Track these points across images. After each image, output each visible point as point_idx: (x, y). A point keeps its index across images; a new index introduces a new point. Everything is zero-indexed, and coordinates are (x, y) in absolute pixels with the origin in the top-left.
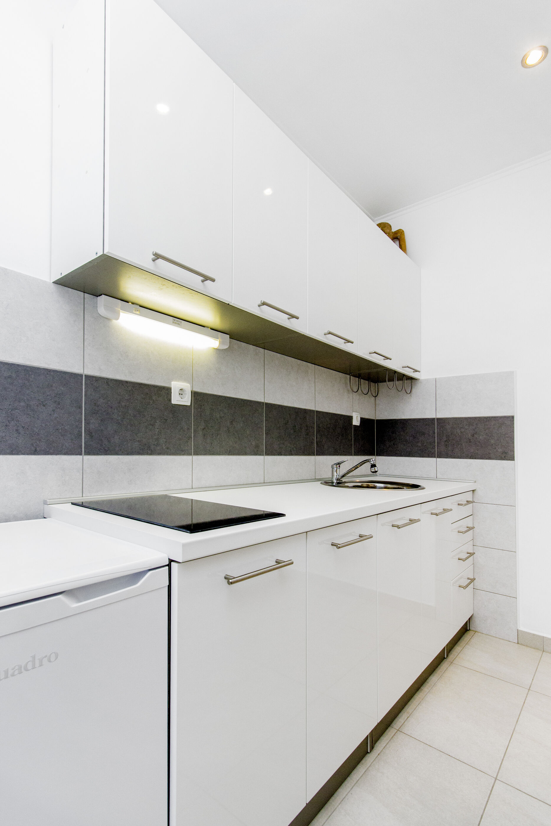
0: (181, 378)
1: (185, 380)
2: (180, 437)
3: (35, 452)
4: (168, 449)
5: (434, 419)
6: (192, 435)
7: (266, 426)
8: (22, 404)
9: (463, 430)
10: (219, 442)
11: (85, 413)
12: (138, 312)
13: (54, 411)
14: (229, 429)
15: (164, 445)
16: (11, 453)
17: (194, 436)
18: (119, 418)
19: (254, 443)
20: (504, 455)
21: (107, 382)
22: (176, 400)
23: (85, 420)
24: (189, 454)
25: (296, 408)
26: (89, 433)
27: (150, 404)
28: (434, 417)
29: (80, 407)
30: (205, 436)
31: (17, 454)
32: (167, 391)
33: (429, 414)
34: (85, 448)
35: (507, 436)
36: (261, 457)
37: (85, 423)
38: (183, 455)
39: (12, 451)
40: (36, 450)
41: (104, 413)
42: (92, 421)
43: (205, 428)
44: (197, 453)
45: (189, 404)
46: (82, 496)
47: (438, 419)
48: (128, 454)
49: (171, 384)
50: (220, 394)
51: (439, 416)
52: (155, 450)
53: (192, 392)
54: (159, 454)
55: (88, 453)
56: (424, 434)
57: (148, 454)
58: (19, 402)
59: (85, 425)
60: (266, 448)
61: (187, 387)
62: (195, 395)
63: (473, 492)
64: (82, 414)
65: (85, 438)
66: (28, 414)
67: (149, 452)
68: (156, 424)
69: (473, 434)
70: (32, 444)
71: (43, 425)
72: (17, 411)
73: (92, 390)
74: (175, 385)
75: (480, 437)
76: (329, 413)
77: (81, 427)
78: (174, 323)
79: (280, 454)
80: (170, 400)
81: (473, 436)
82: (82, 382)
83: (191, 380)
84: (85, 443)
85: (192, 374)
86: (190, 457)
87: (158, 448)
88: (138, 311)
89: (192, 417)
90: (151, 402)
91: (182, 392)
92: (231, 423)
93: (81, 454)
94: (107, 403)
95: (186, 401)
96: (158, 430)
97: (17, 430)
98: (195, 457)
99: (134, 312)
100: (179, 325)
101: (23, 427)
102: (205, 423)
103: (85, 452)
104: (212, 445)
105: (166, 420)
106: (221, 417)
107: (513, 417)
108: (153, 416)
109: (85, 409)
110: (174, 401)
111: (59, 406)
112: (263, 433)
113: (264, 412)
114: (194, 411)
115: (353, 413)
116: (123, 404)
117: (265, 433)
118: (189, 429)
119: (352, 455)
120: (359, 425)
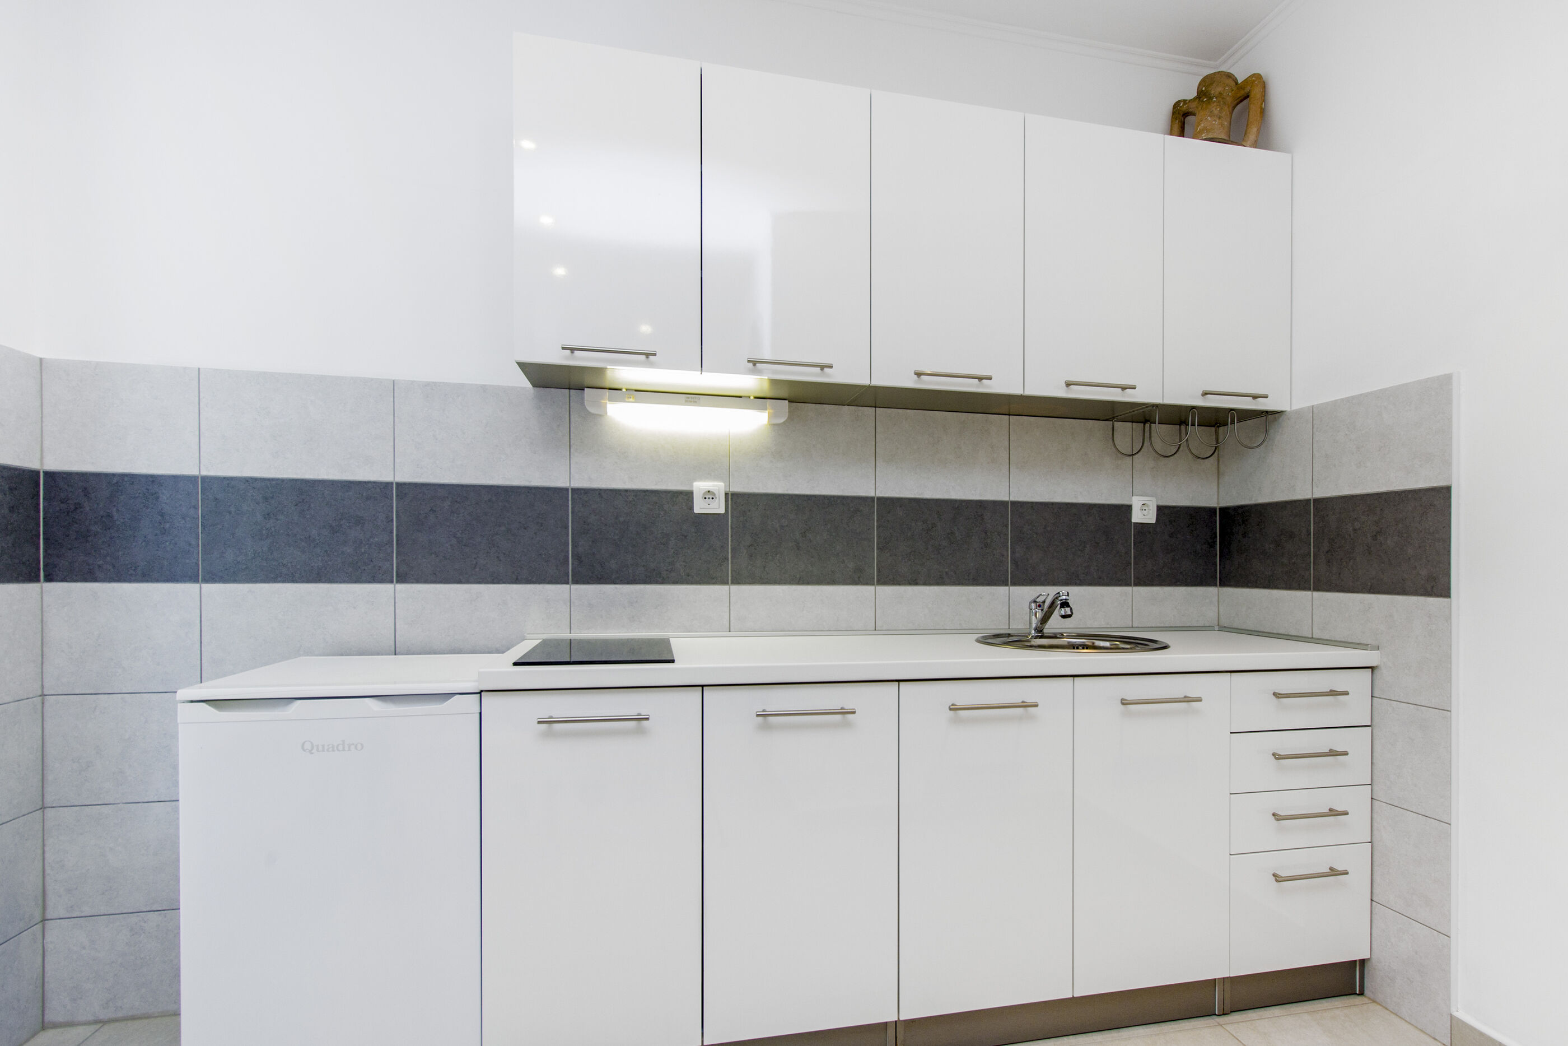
0: (710, 476)
1: (717, 479)
2: (708, 559)
3: (517, 581)
4: (688, 576)
5: (1308, 501)
6: (728, 556)
7: (879, 537)
8: (503, 528)
9: (1357, 525)
10: (778, 564)
11: (572, 534)
12: (631, 400)
13: (535, 533)
14: (798, 544)
15: (682, 571)
17: (731, 557)
18: (616, 537)
19: (851, 565)
20: (1432, 584)
21: (599, 494)
22: (700, 507)
23: (572, 541)
24: (724, 582)
25: (956, 501)
26: (577, 557)
27: (660, 516)
28: (1308, 496)
29: (567, 528)
30: (751, 556)
31: (498, 583)
32: (688, 496)
33: (1302, 492)
34: (572, 575)
35: (1437, 536)
36: (869, 588)
37: (573, 545)
38: (714, 583)
39: (493, 580)
40: (517, 579)
41: (596, 533)
42: (580, 544)
43: (751, 545)
44: (737, 581)
45: (722, 511)
46: (570, 632)
47: (1316, 501)
48: (629, 583)
49: (692, 486)
50: (780, 491)
51: (1319, 494)
52: (668, 577)
53: (726, 494)
54: (676, 582)
55: (576, 582)
56: (1291, 536)
57: (657, 583)
58: (500, 526)
59: (572, 548)
60: (879, 571)
61: (718, 487)
62: (733, 498)
63: (1372, 672)
64: (568, 535)
65: (573, 564)
66: (509, 539)
67: (660, 580)
68: (670, 542)
69: (1375, 534)
70: (513, 572)
71: (525, 550)
72: (497, 536)
73: (581, 505)
74: (700, 487)
75: (1388, 542)
76: (1053, 504)
77: (568, 551)
78: (687, 403)
79: (914, 582)
80: (692, 508)
81: (1375, 538)
82: (568, 497)
83: (728, 476)
84: (572, 570)
85: (728, 469)
86: (724, 588)
87: (673, 575)
88: (630, 398)
89: (728, 529)
90: (662, 513)
91: (710, 495)
92: (804, 534)
93: (567, 583)
94: (601, 520)
95: (718, 507)
96: (672, 551)
97: (498, 557)
98: (735, 588)
99: (627, 400)
100: (695, 403)
101: (504, 554)
102: (752, 538)
103: (573, 580)
104: (766, 569)
105: (686, 537)
106: (782, 527)
107: (1448, 489)
108: (665, 532)
109: (572, 529)
110: (697, 510)
111: (542, 528)
112: (873, 549)
113: (875, 514)
114: (732, 520)
115: (1133, 497)
116: (622, 519)
117: (878, 548)
118: (724, 547)
119: (1127, 584)
120: (1153, 521)
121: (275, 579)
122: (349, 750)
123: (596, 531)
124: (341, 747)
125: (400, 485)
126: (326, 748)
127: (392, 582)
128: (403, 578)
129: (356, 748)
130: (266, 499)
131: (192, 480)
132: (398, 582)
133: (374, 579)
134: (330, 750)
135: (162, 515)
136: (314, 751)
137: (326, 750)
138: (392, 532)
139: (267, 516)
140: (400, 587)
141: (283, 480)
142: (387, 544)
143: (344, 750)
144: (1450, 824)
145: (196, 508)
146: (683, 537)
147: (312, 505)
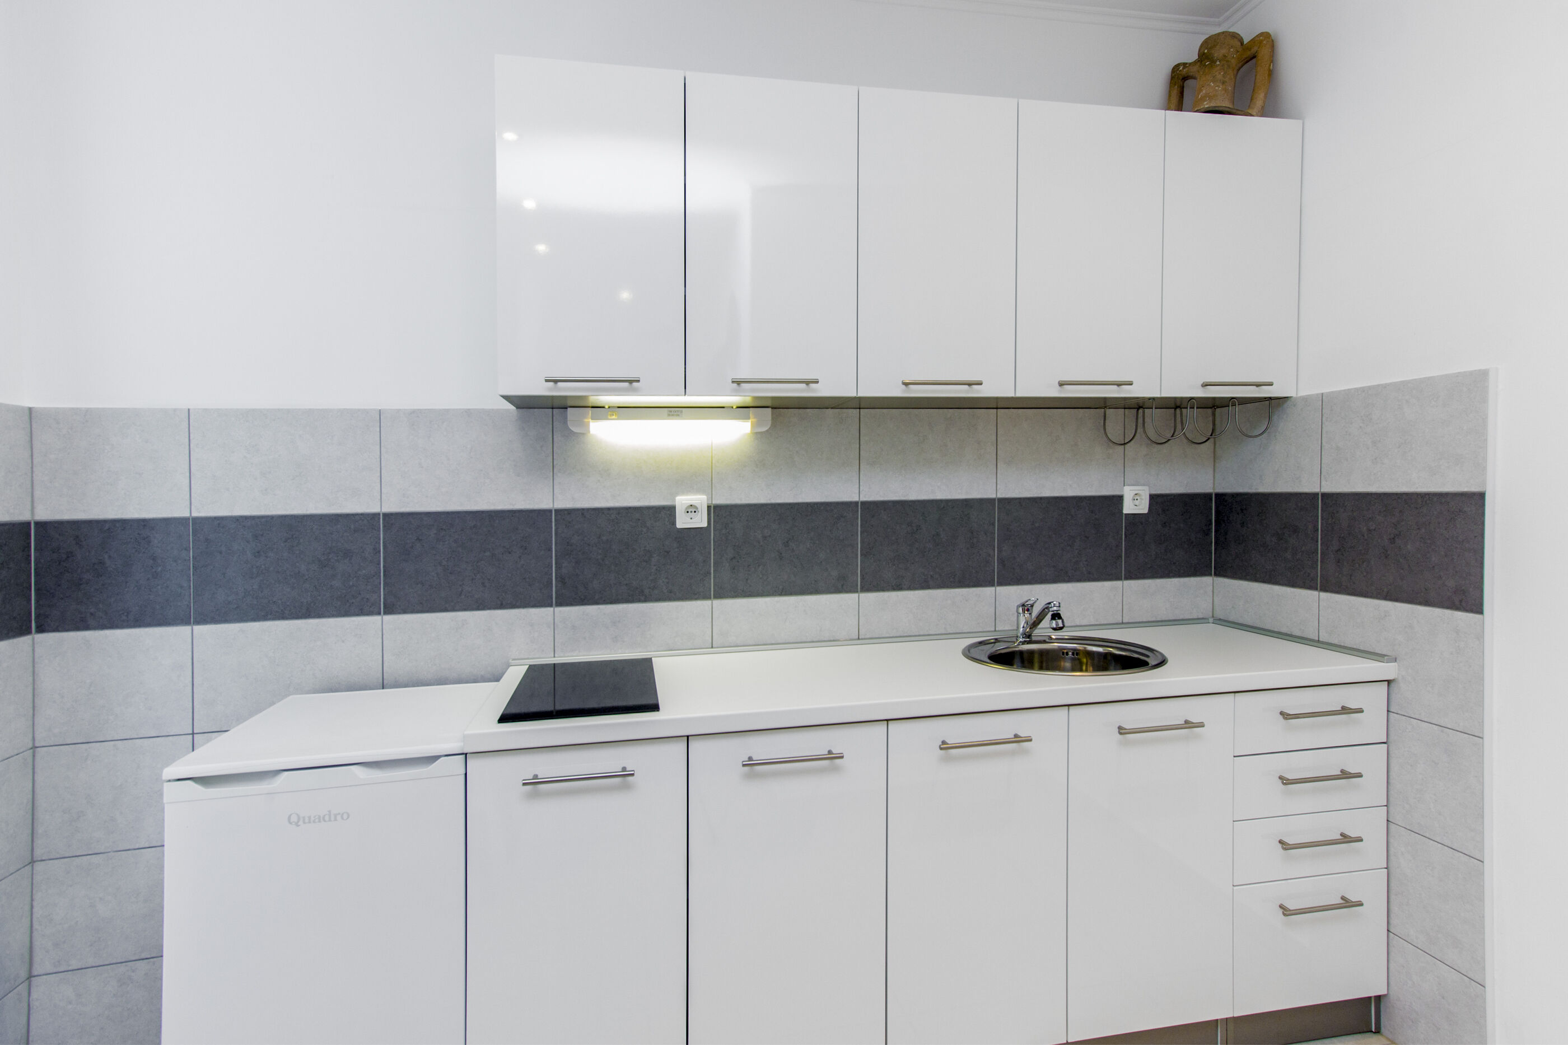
0: (691, 489)
1: (698, 491)
2: (691, 574)
3: (502, 606)
4: (671, 592)
5: (1315, 495)
6: (710, 570)
7: (862, 542)
8: (488, 554)
9: (1372, 525)
10: (761, 576)
11: (556, 556)
12: (615, 417)
13: (520, 557)
14: (781, 553)
15: (664, 587)
16: (478, 609)
17: (714, 571)
18: (599, 557)
19: (835, 573)
20: (1461, 598)
21: (583, 514)
22: (682, 522)
23: (556, 564)
24: (707, 598)
25: (941, 501)
26: (561, 579)
27: (643, 533)
28: (1316, 490)
29: (550, 550)
30: (734, 569)
31: (483, 609)
32: (670, 511)
33: (1308, 485)
34: (556, 598)
35: (1467, 545)
36: (854, 596)
37: (556, 567)
38: (697, 599)
39: (478, 606)
40: (502, 604)
41: (579, 553)
42: (564, 565)
43: (734, 557)
44: (720, 596)
45: (705, 524)
46: (554, 657)
47: (1325, 495)
48: (611, 603)
49: (674, 500)
51: (1329, 488)
52: (651, 595)
53: (709, 507)
54: (659, 600)
55: (560, 604)
56: (1296, 530)
57: (640, 601)
58: (485, 551)
59: (556, 570)
60: (863, 578)
61: (700, 500)
62: (716, 511)
63: (1388, 685)
64: (552, 558)
65: (556, 586)
66: (493, 564)
67: (643, 597)
68: (653, 559)
69: (1392, 536)
70: (498, 598)
71: (510, 574)
72: (482, 561)
73: (564, 525)
74: (682, 501)
75: (1409, 547)
76: (1041, 498)
77: (551, 573)
78: (670, 416)
79: (898, 588)
80: (674, 523)
81: (1392, 540)
82: (552, 518)
83: (710, 488)
84: (556, 593)
85: (710, 480)
86: (707, 603)
87: (656, 592)
88: (614, 414)
89: (710, 543)
90: (645, 530)
91: (692, 509)
92: (786, 544)
93: (551, 606)
94: (583, 540)
95: (700, 521)
96: (655, 568)
97: (483, 583)
98: (720, 602)
99: (609, 417)
100: (678, 417)
101: (489, 580)
102: (734, 550)
103: (556, 602)
104: (749, 581)
105: (668, 552)
106: (765, 537)
107: (1482, 496)
108: (647, 549)
109: (556, 551)
110: (680, 524)
111: (526, 551)
112: (857, 555)
113: (859, 519)
114: (714, 534)
115: (1125, 487)
116: (604, 538)
117: (861, 555)
118: (706, 561)
119: (1118, 578)
120: (1146, 511)
121: (265, 618)
122: (336, 820)
123: (580, 551)
124: (327, 818)
125: (386, 516)
126: (312, 819)
127: (379, 614)
128: (390, 609)
129: (342, 818)
130: (256, 537)
131: (183, 521)
132: (385, 613)
133: (361, 612)
134: (317, 820)
135: (154, 559)
136: (301, 823)
137: (312, 821)
138: (379, 564)
139: (257, 554)
140: (387, 618)
141: (272, 517)
142: (374, 576)
143: (330, 820)
144: (1482, 862)
145: (187, 549)
146: (666, 554)
147: (301, 541)
